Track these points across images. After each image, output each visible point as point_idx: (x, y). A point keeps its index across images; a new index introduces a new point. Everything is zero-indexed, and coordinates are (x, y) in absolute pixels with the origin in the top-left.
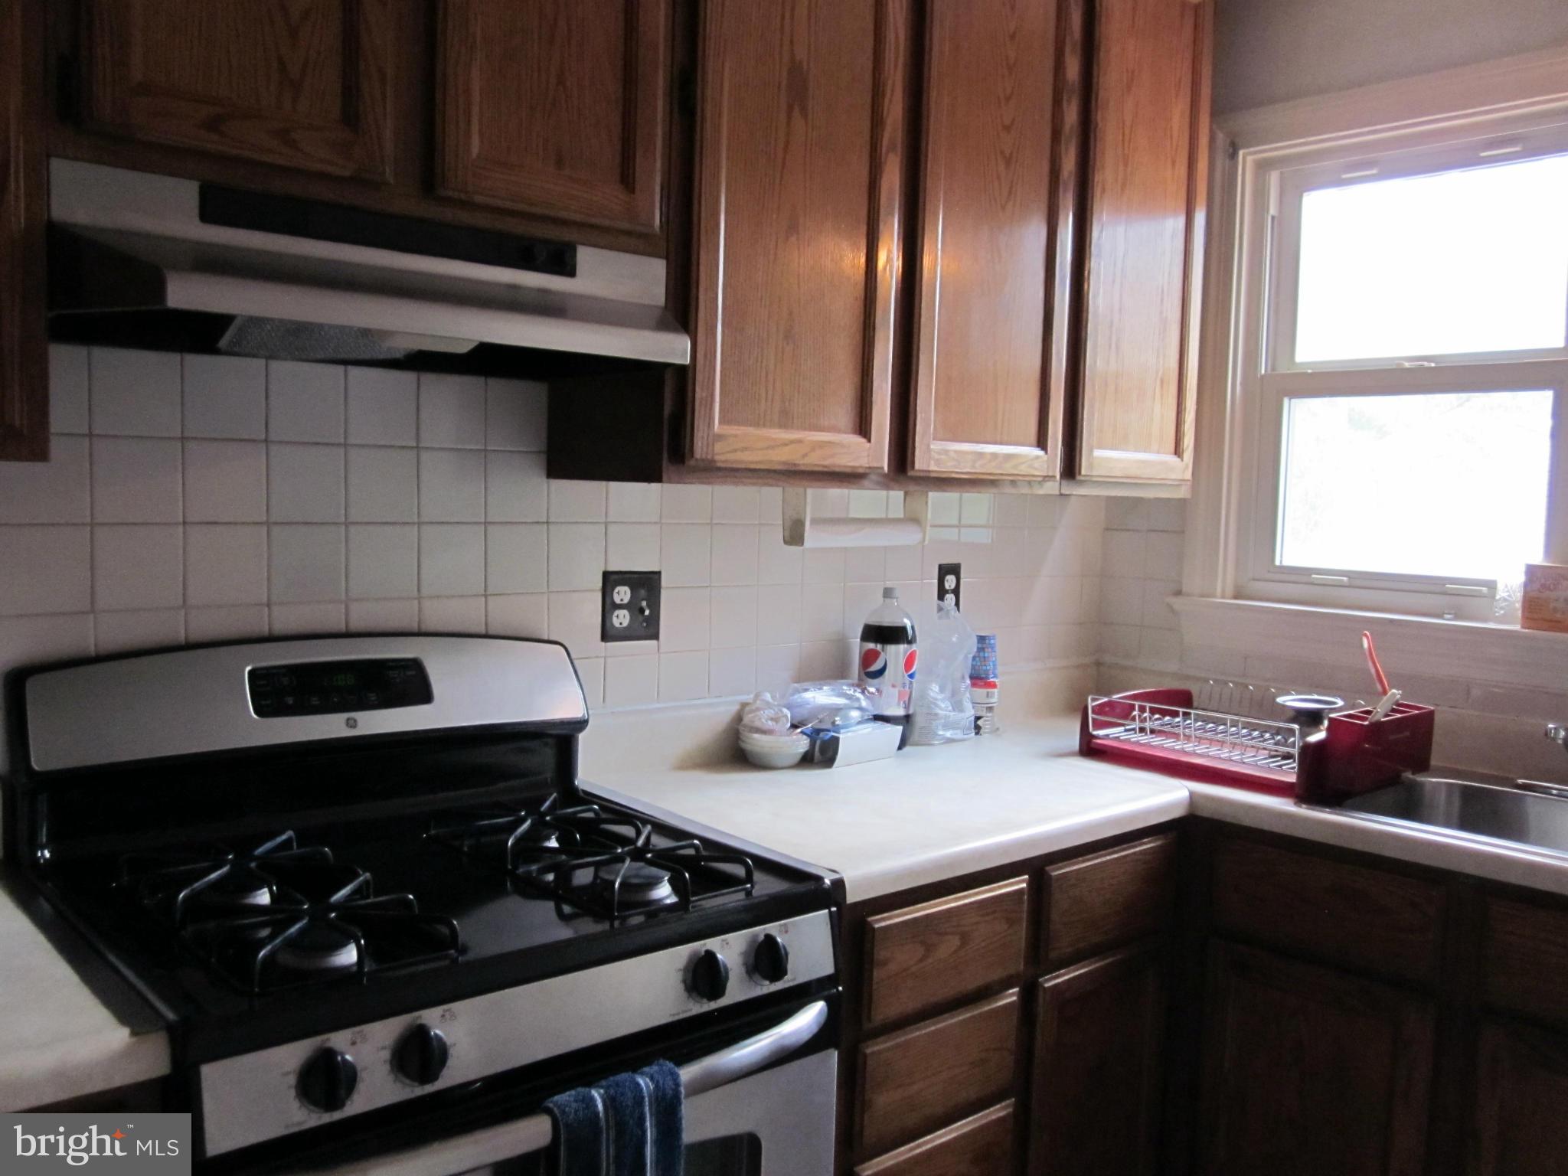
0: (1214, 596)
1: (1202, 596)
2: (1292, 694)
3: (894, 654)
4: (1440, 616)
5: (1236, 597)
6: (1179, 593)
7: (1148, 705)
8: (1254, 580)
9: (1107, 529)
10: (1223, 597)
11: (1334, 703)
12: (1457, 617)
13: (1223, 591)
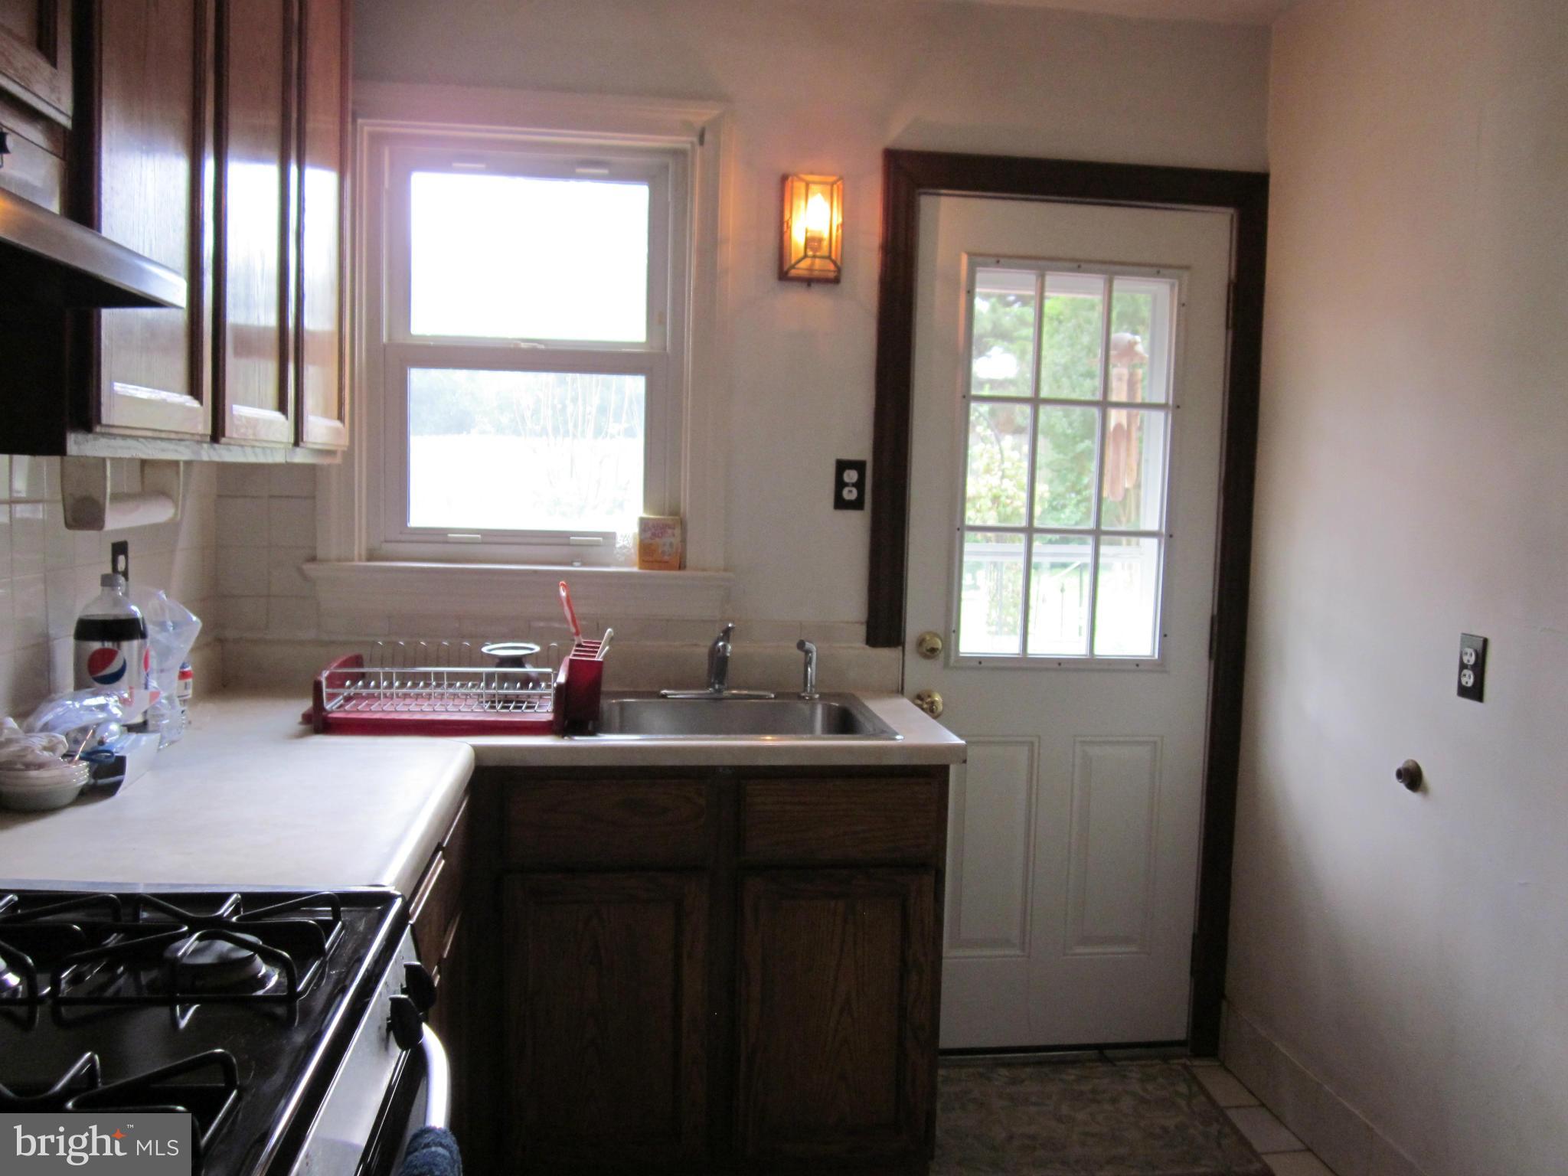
0: (352, 560)
1: (339, 560)
2: (488, 645)
3: (130, 650)
4: (570, 564)
5: (369, 559)
6: (313, 559)
7: (395, 670)
8: (386, 541)
9: (220, 496)
10: (360, 560)
11: (531, 649)
12: (584, 564)
13: (360, 555)
